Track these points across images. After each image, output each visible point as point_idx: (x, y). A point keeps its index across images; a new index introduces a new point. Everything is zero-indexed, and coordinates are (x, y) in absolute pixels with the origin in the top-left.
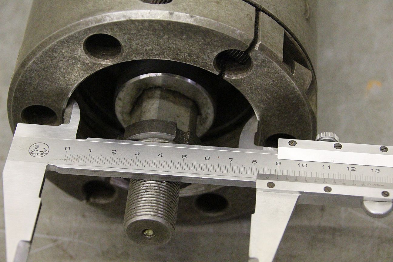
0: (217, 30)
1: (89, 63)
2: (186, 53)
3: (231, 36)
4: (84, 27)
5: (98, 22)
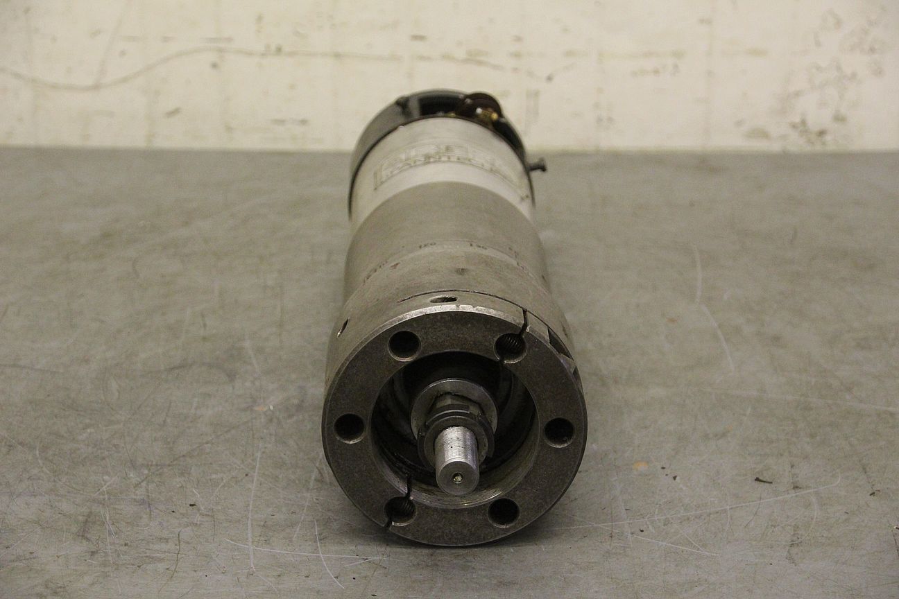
0: (494, 316)
2: (471, 342)
3: (506, 320)
5: (400, 320)
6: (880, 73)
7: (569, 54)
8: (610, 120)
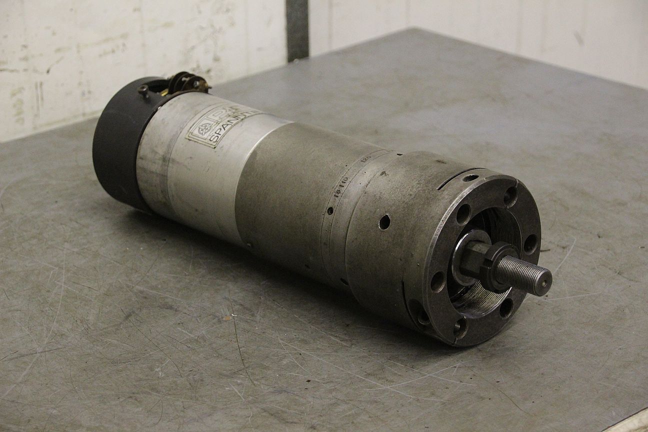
4: (456, 204)
6: (233, 25)
7: (58, 50)
8: (90, 92)
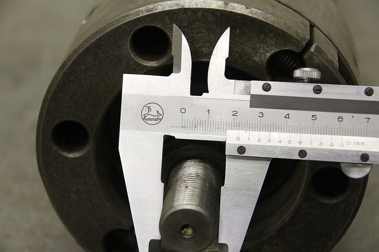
0: (272, 24)
1: (133, 65)
2: (237, 53)
3: (287, 32)
4: (134, 17)
5: (150, 11)
